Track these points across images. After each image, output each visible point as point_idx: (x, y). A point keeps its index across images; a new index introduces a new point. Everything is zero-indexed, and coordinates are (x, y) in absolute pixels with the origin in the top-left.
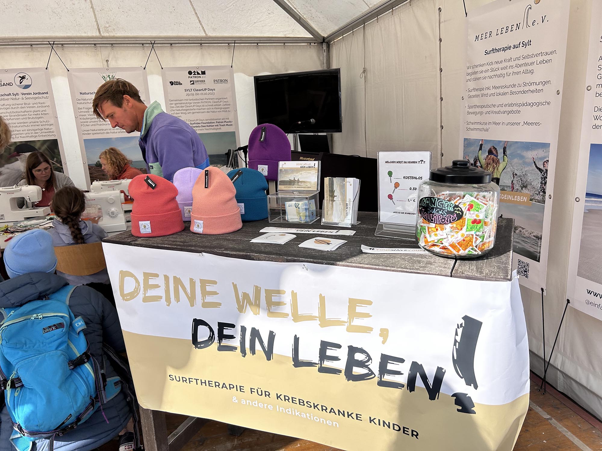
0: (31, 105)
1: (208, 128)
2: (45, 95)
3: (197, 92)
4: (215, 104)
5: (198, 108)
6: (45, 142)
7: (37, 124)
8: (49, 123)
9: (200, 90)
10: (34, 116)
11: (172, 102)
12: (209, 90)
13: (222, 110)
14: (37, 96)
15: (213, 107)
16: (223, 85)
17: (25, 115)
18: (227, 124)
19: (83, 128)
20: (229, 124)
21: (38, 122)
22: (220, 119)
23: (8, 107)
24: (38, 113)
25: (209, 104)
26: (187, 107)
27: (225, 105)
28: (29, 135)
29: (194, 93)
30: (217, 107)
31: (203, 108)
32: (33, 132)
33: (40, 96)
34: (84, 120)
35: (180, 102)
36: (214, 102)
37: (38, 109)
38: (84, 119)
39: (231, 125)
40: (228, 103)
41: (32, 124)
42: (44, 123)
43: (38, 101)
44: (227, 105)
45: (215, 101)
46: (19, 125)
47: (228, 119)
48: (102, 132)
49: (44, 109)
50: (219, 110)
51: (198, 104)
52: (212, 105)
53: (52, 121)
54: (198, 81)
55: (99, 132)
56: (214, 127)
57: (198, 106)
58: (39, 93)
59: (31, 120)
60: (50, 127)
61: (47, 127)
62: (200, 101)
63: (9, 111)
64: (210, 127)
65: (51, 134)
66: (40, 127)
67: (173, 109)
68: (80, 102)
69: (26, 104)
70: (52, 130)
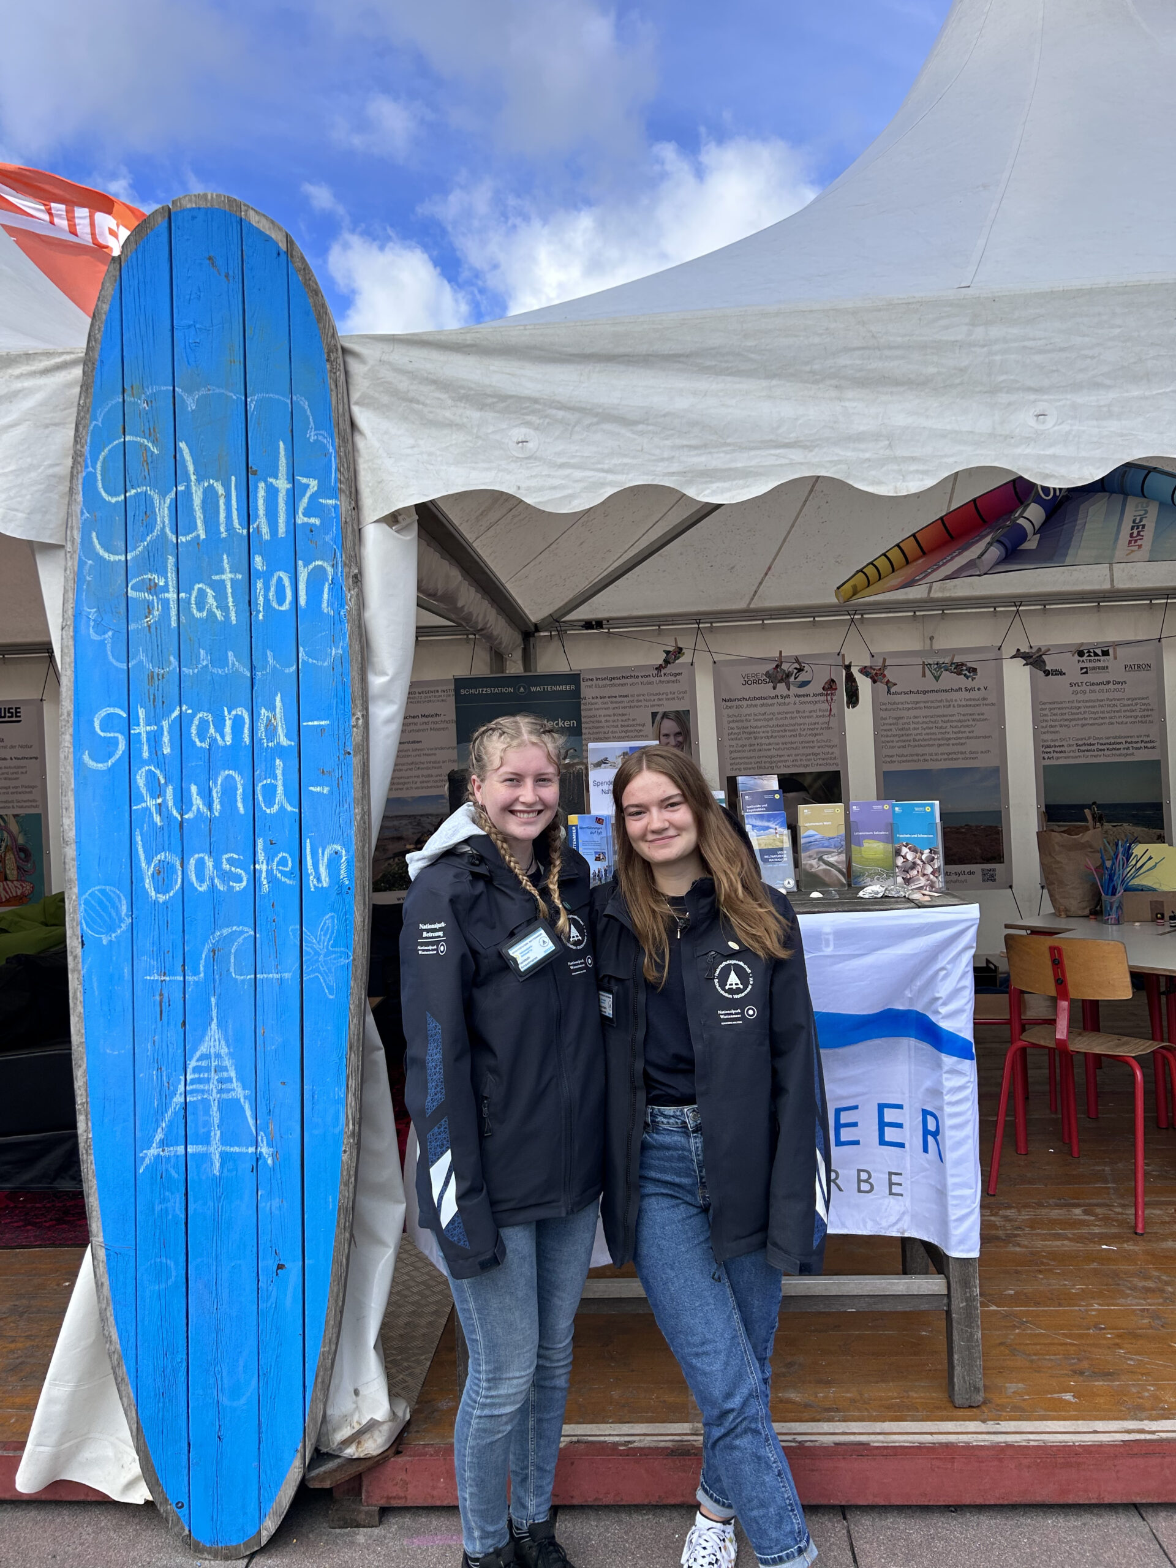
0: (807, 714)
1: (1109, 753)
3: (1092, 688)
4: (1126, 708)
5: (1093, 716)
6: (820, 775)
7: (811, 744)
8: (830, 744)
9: (1098, 684)
10: (809, 732)
11: (1043, 707)
12: (1115, 683)
13: (1138, 719)
14: (817, 698)
15: (1122, 714)
16: (1142, 674)
17: (795, 730)
18: (1146, 745)
19: (885, 752)
20: (1149, 745)
21: (813, 742)
22: (1131, 737)
23: (771, 716)
24: (816, 726)
25: (1115, 709)
26: (1073, 714)
27: (1144, 710)
28: (797, 763)
29: (1087, 689)
30: (1128, 714)
31: (1102, 715)
33: (824, 698)
34: (888, 739)
35: (1059, 706)
36: (1124, 705)
37: (817, 720)
38: (888, 736)
39: (1154, 748)
40: (1150, 707)
41: (804, 745)
42: (823, 744)
43: (817, 706)
44: (1148, 710)
45: (1126, 702)
46: (785, 746)
47: (1148, 736)
48: (915, 758)
49: (826, 720)
50: (1133, 719)
51: (1092, 710)
52: (1120, 711)
53: (836, 741)
54: (1094, 668)
55: (910, 758)
56: (1122, 751)
57: (1093, 713)
59: (803, 739)
60: (831, 751)
61: (826, 750)
62: (1096, 704)
63: (771, 723)
64: (1114, 752)
65: (831, 762)
66: (816, 750)
67: (1045, 718)
68: (884, 707)
69: (798, 712)
70: (833, 756)
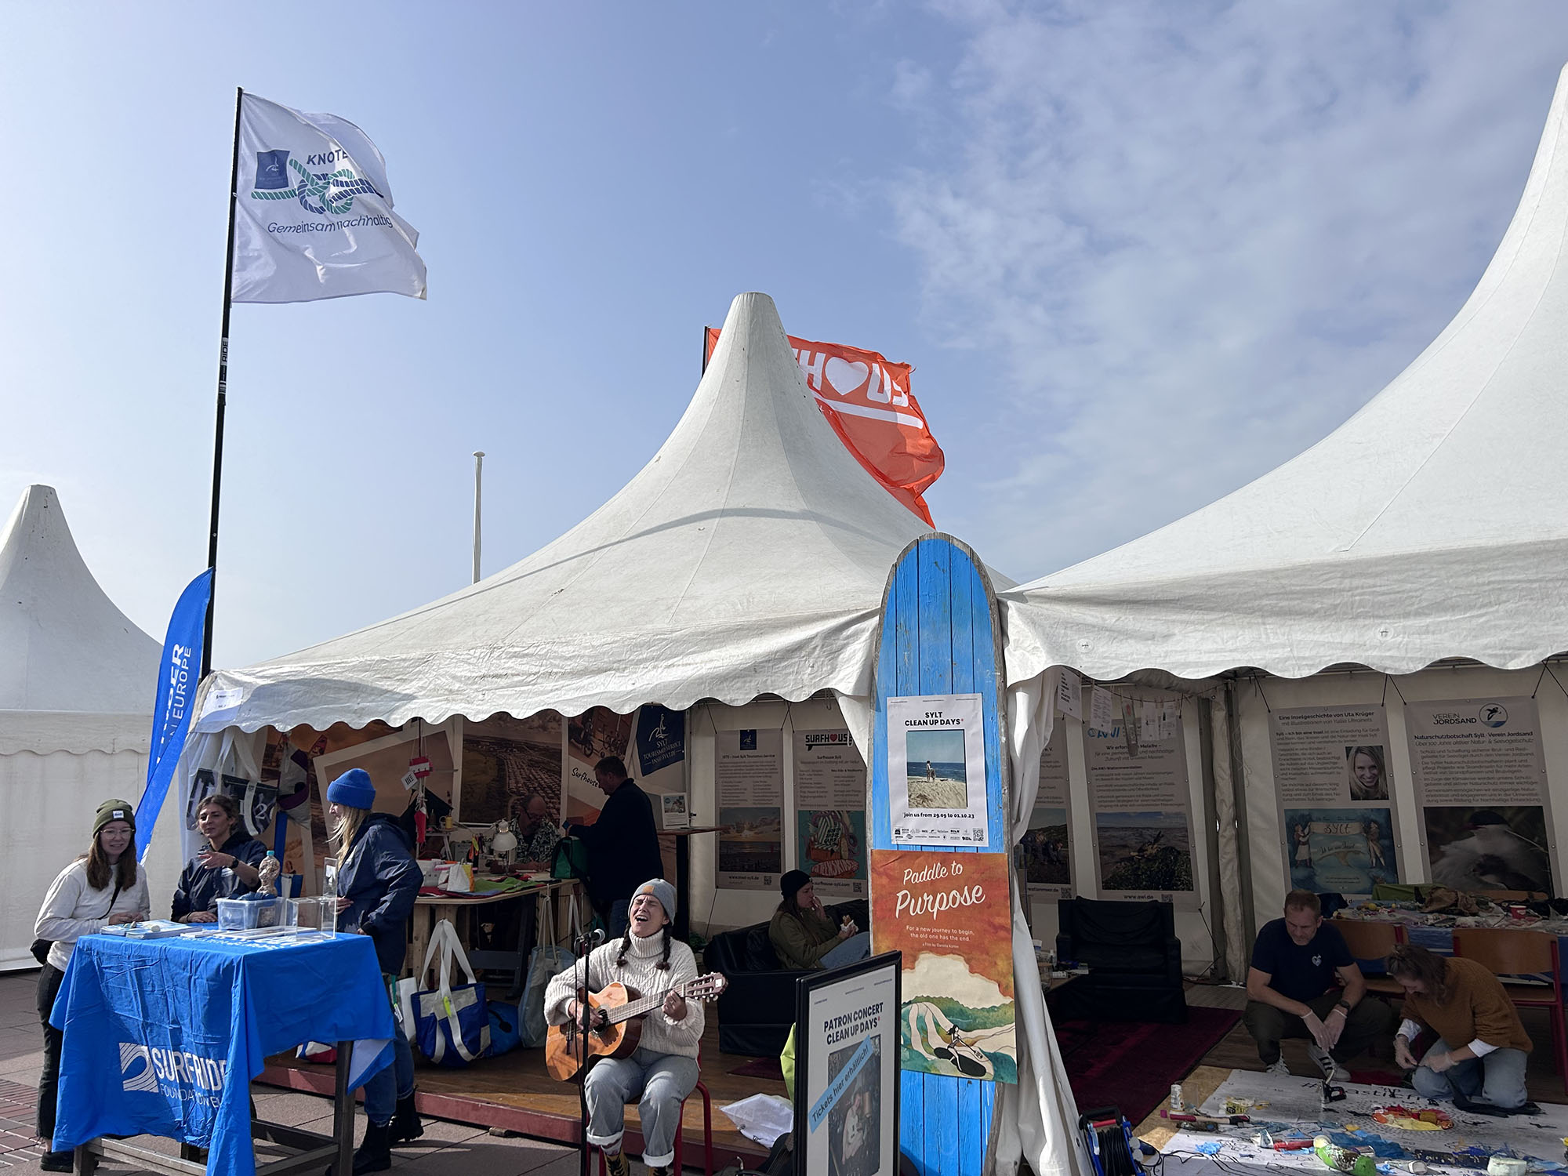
0: (1503, 752)
2: (1526, 738)
6: (1521, 809)
7: (1510, 781)
8: (1530, 780)
10: (1507, 769)
14: (1513, 738)
21: (1511, 778)
23: (1466, 753)
24: (1513, 763)
28: (1496, 798)
32: (1503, 793)
33: (1520, 738)
37: (1514, 758)
42: (1522, 780)
43: (1514, 745)
46: (1480, 781)
49: (1524, 758)
53: (1536, 778)
58: (1518, 734)
59: (1500, 775)
61: (1526, 786)
63: (1465, 760)
65: (1532, 798)
66: (1515, 786)
